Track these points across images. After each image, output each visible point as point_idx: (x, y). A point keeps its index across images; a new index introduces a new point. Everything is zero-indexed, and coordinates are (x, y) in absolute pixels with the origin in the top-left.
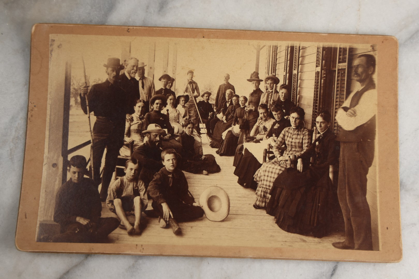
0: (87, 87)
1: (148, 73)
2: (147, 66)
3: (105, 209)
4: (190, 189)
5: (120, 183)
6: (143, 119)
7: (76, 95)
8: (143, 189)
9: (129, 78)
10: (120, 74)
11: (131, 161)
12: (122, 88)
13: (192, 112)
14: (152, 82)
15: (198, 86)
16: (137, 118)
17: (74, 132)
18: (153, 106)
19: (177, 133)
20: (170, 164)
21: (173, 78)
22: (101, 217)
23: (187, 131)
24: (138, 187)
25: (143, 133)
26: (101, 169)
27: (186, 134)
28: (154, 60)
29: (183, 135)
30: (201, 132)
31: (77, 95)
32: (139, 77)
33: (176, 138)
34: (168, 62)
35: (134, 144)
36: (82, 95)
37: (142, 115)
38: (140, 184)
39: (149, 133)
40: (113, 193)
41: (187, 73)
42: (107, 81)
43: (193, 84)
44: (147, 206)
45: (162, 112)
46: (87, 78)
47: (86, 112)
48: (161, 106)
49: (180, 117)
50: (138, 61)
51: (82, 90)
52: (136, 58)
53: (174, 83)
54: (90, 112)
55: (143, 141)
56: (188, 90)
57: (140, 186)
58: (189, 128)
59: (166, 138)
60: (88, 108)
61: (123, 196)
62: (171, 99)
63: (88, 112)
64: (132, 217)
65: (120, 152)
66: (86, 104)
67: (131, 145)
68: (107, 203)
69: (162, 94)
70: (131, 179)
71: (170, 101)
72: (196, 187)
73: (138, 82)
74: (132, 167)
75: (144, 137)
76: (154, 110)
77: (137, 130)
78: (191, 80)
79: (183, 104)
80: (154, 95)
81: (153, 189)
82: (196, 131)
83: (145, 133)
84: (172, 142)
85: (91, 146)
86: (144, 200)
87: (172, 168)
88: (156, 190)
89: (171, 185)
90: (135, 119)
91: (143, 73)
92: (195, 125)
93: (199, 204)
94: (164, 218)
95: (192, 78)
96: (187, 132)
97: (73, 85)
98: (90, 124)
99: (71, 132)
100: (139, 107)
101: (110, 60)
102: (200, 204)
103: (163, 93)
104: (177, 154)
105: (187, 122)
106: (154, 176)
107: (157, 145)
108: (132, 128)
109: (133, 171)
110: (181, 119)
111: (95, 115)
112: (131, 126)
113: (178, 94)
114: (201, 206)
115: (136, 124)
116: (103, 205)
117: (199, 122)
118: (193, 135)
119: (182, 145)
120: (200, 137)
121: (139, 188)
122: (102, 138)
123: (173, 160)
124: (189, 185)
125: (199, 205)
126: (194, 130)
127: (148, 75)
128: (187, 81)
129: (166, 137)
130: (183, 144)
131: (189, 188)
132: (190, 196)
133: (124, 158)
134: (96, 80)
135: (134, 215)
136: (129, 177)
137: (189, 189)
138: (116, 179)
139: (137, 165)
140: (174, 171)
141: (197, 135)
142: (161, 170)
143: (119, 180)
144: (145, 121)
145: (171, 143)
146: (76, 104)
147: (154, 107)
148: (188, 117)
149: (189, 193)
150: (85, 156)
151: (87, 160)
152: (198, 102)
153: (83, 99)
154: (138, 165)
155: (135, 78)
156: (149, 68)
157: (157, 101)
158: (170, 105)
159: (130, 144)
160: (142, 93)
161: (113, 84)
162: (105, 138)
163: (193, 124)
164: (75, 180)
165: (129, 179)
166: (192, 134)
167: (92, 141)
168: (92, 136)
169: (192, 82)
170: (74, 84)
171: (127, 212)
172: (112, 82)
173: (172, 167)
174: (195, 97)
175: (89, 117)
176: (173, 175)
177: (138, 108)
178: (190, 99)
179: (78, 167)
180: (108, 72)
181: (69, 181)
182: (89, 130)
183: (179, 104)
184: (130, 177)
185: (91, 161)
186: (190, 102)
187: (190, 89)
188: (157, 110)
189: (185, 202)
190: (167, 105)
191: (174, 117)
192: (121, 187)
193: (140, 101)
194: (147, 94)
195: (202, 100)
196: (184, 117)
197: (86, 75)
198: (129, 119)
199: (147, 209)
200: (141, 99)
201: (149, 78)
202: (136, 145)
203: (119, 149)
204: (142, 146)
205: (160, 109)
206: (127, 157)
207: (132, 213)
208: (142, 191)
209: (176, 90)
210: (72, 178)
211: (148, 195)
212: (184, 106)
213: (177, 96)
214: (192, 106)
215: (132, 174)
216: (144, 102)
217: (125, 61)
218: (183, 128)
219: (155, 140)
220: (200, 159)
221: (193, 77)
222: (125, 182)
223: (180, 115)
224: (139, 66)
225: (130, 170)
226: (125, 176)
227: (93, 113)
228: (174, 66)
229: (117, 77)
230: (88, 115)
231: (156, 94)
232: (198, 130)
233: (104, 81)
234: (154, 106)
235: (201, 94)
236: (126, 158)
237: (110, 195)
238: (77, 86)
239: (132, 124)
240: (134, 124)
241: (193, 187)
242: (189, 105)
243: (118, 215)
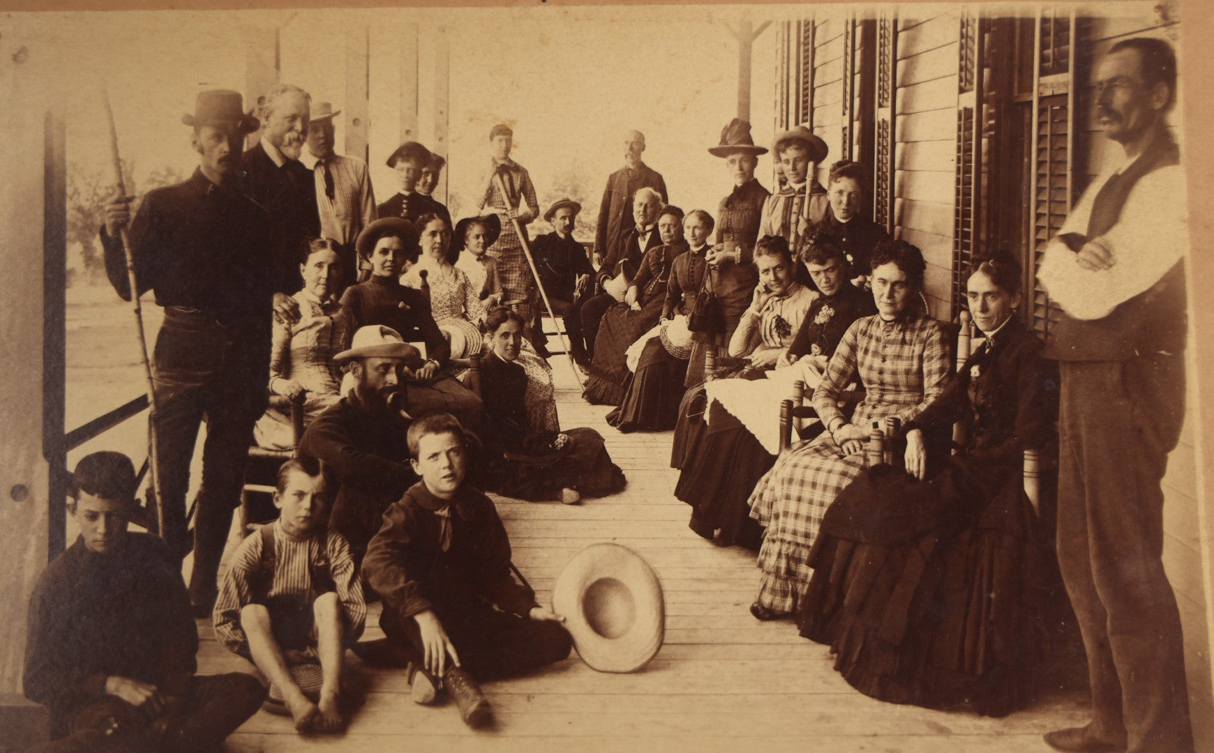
0: (125, 200)
1: (347, 139)
2: (342, 114)
3: (211, 643)
4: (515, 559)
5: (260, 549)
6: (336, 311)
7: (88, 233)
8: (347, 567)
9: (279, 163)
10: (245, 149)
11: (298, 465)
12: (253, 200)
13: (515, 277)
14: (361, 172)
15: (530, 181)
16: (313, 308)
17: (85, 367)
18: (368, 261)
19: (463, 356)
20: (439, 469)
21: (439, 154)
22: (198, 674)
23: (497, 345)
24: (327, 560)
25: (336, 361)
26: (190, 497)
27: (494, 356)
28: (364, 90)
29: (485, 363)
30: (550, 347)
31: (90, 231)
32: (315, 155)
33: (458, 373)
34: (417, 97)
35: (307, 402)
36: (109, 232)
37: (332, 297)
38: (334, 549)
39: (360, 359)
40: (238, 586)
41: (489, 135)
42: (199, 177)
43: (514, 175)
44: (361, 626)
45: (404, 281)
46: (123, 170)
47: (125, 294)
48: (398, 259)
49: (470, 297)
50: (307, 97)
51: (109, 211)
52: (302, 88)
53: (443, 171)
54: (141, 290)
55: (339, 390)
56: (496, 198)
57: (336, 554)
58: (506, 335)
59: (422, 375)
60: (131, 276)
61: (272, 593)
62: (433, 234)
63: (134, 294)
64: (309, 669)
65: (256, 432)
66: (125, 262)
67: (296, 407)
68: (215, 623)
69: (402, 215)
70: (299, 529)
71: (430, 238)
72: (540, 550)
73: (311, 173)
74: (301, 488)
75: (341, 375)
76: (375, 276)
77: (313, 350)
78: (506, 158)
79: (480, 250)
80: (370, 222)
81: (381, 565)
82: (530, 347)
83: (346, 362)
84: (444, 390)
85: (150, 416)
86: (351, 607)
87: (447, 486)
88: (393, 567)
89: (446, 546)
90: (305, 310)
91: (329, 141)
92: (526, 325)
93: (553, 612)
94: (427, 667)
95: (507, 150)
96: (498, 352)
97: (76, 197)
98: (142, 338)
99: (75, 367)
100: (320, 265)
101: (205, 98)
102: (557, 612)
103: (405, 211)
104: (466, 431)
105: (498, 315)
106: (384, 516)
107: (390, 404)
108: (297, 343)
109: (306, 502)
110: (474, 303)
111: (159, 303)
112: (291, 335)
113: (459, 212)
114: (561, 619)
115: (310, 327)
116: (201, 629)
117: (540, 312)
118: (519, 360)
119: (480, 400)
120: (545, 365)
121: (332, 560)
122: (188, 385)
123: (452, 454)
124: (513, 543)
125: (551, 617)
126: (524, 344)
127: (348, 148)
128: (491, 163)
129: (422, 370)
130: (483, 395)
131: (513, 554)
132: (519, 583)
133: (272, 454)
134: (158, 174)
135: (316, 662)
136: (292, 525)
137: (512, 560)
138: (247, 532)
139: (320, 478)
140: (456, 495)
141: (535, 359)
142: (408, 492)
143: (256, 537)
144: (342, 316)
145: (441, 392)
146: (87, 266)
147: (373, 265)
148: (498, 296)
149: (513, 574)
150: (128, 454)
151: (137, 468)
152: (532, 239)
153: (113, 247)
154: (326, 478)
155: (301, 159)
156: (351, 123)
157: (383, 243)
158: (431, 254)
159: (291, 403)
160: (326, 214)
161: (218, 184)
162: (199, 384)
163: (520, 321)
164: (98, 543)
165: (292, 529)
166: (516, 358)
167: (150, 399)
168: (150, 378)
169: (507, 169)
170: (76, 191)
171: (292, 653)
172: (215, 179)
173: (449, 481)
174: (523, 221)
175: (138, 311)
176: (452, 510)
177: (315, 269)
178: (503, 227)
179: (104, 496)
180: (198, 143)
181: (72, 548)
182: (138, 357)
183: (463, 249)
184: (298, 524)
185: (152, 472)
186: (502, 241)
187: (503, 191)
188: (386, 273)
189: (500, 608)
190: (420, 257)
191: (448, 297)
192: (265, 563)
193: (323, 245)
194: (345, 218)
195: (546, 232)
196: (484, 296)
197: (121, 156)
198: (285, 311)
199: (363, 639)
200: (323, 236)
201: (352, 160)
202: (313, 407)
203: (253, 425)
204: (334, 407)
205: (397, 269)
206: (283, 449)
207: (309, 654)
208: (342, 573)
209: (452, 197)
210: (85, 535)
211: (366, 588)
212: (482, 257)
213: (455, 221)
214: (511, 254)
215: (303, 513)
216: (335, 245)
217: (261, 100)
218: (483, 336)
219: (381, 386)
220: (550, 446)
221: (512, 150)
222: (280, 542)
223: (469, 289)
224: (313, 117)
225: (296, 497)
226: (278, 520)
227: (150, 294)
228: (441, 113)
229: (233, 159)
230: (132, 305)
231: (380, 217)
232: (539, 340)
233: (187, 175)
234: (372, 260)
235: (543, 210)
236: (279, 454)
237: (227, 591)
238: (87, 200)
239: (294, 329)
240: (302, 330)
241: (527, 550)
242: (499, 251)
243: (260, 666)
